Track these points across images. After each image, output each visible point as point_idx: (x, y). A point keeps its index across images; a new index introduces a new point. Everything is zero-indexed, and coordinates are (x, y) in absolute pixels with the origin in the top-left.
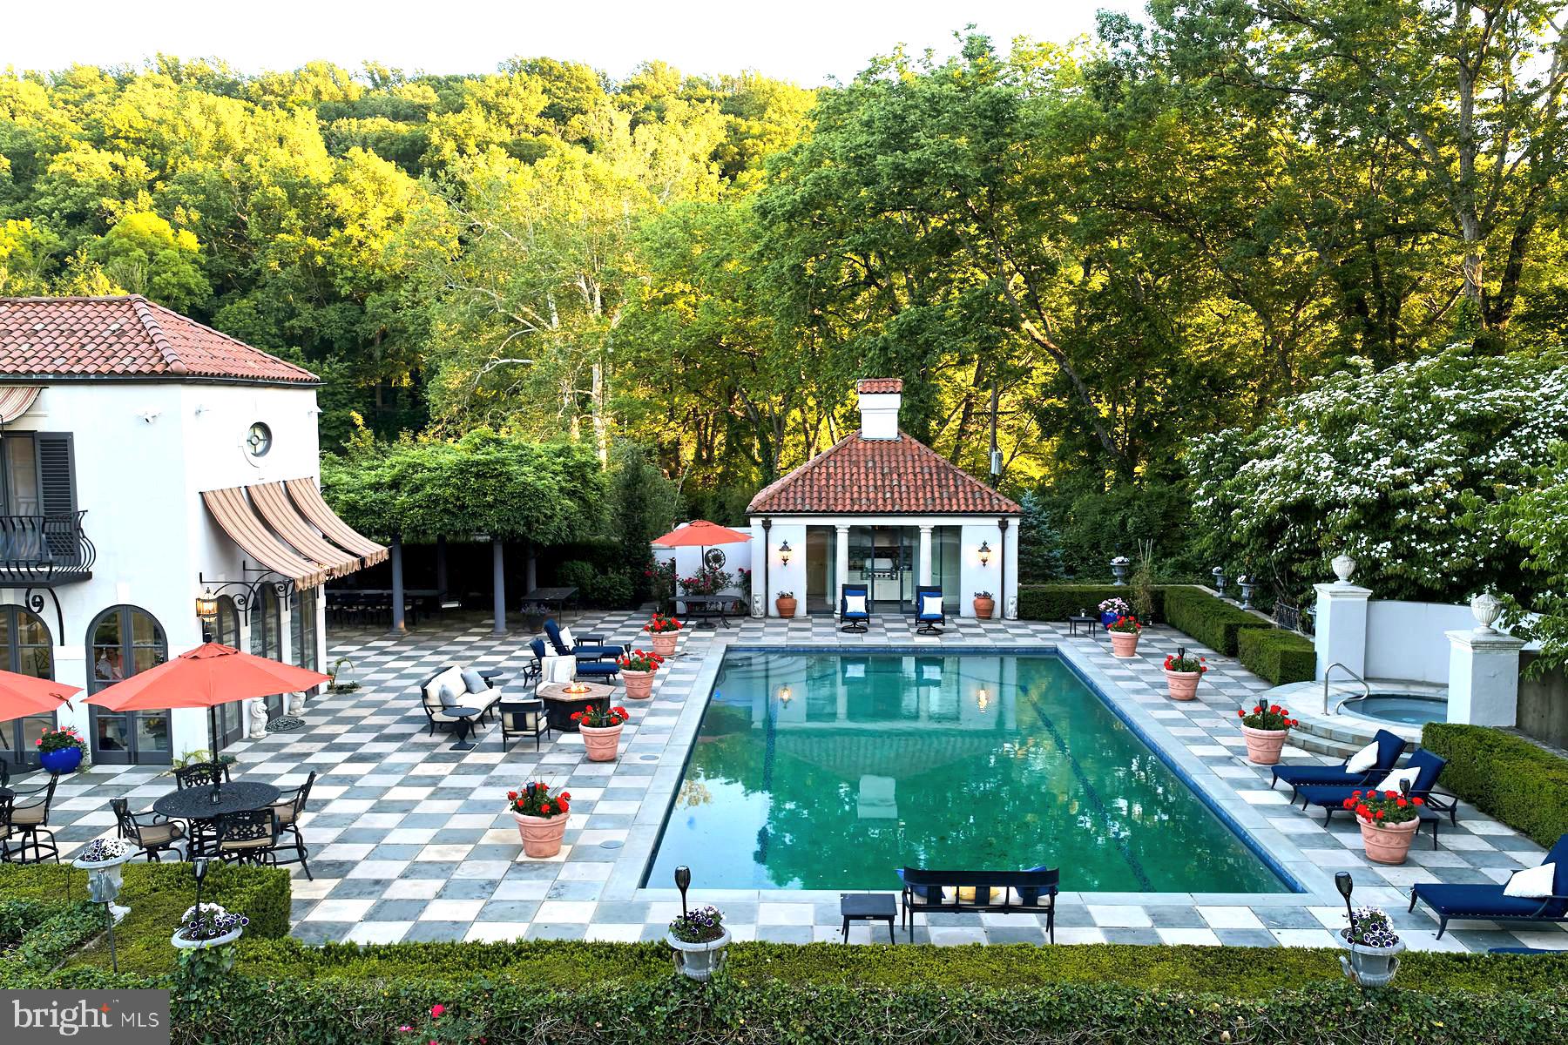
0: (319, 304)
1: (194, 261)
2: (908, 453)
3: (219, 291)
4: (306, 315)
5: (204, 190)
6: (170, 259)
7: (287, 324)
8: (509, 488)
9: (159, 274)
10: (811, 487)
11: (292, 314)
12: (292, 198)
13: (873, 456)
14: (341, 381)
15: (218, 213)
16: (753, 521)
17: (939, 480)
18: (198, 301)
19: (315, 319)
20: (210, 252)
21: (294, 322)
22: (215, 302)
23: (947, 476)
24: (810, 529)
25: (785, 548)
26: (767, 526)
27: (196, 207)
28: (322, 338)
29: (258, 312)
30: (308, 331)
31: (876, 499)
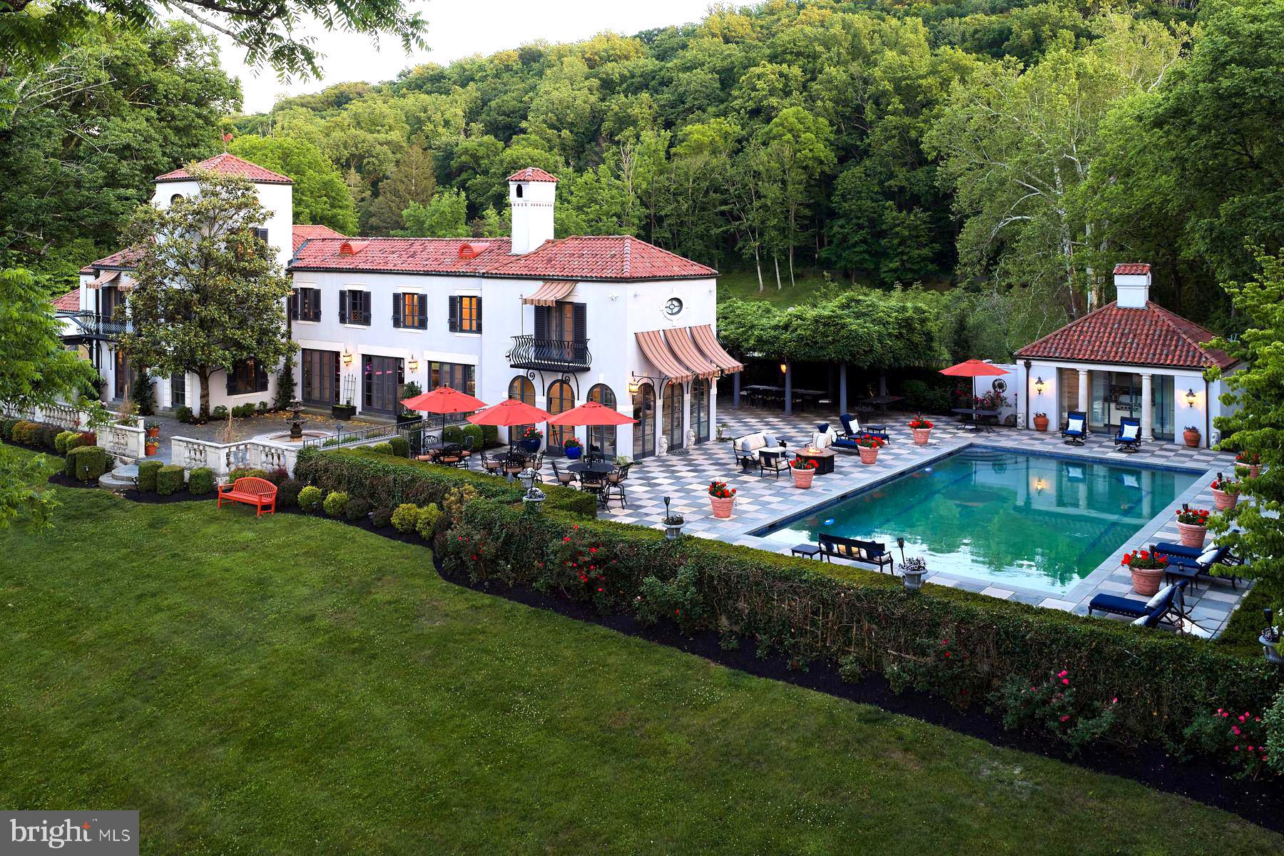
0: (913, 167)
1: (827, 140)
2: (1149, 318)
3: (842, 160)
4: (901, 177)
5: (837, 87)
6: (809, 140)
7: (886, 184)
8: (843, 332)
9: (800, 151)
10: (1066, 340)
11: (892, 176)
12: (898, 89)
13: (1120, 321)
14: (923, 226)
15: (846, 102)
16: (1018, 361)
17: (1165, 340)
18: (826, 169)
19: (907, 179)
20: (839, 132)
21: (892, 182)
22: (839, 168)
23: (1172, 338)
24: (1059, 369)
25: (1040, 381)
26: (1028, 366)
27: (830, 100)
28: (912, 194)
29: (867, 175)
30: (902, 189)
31: (1110, 352)
